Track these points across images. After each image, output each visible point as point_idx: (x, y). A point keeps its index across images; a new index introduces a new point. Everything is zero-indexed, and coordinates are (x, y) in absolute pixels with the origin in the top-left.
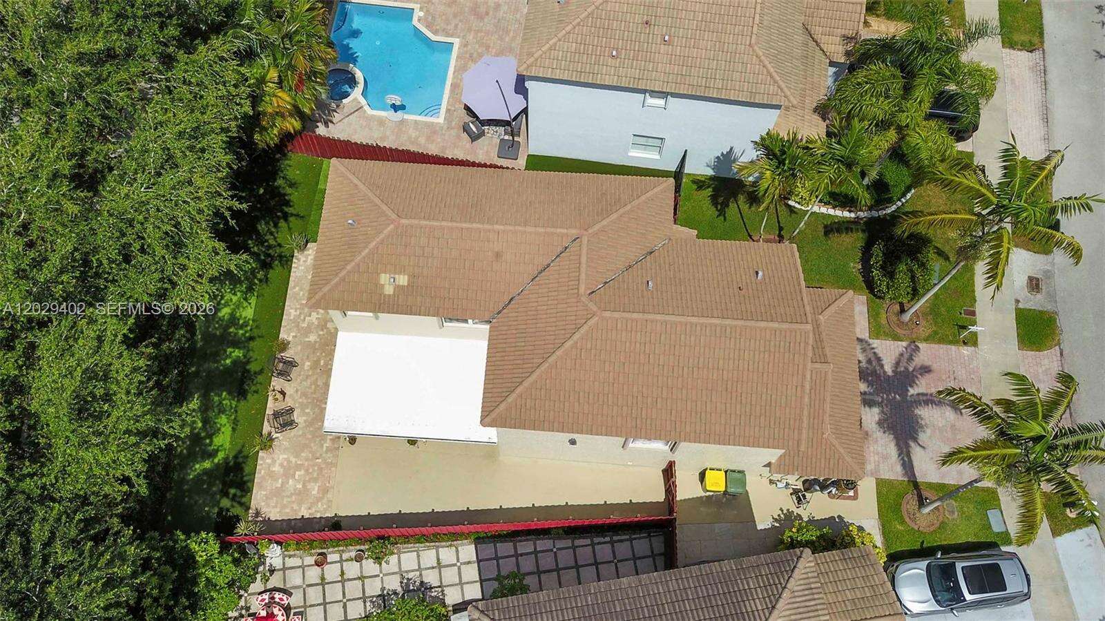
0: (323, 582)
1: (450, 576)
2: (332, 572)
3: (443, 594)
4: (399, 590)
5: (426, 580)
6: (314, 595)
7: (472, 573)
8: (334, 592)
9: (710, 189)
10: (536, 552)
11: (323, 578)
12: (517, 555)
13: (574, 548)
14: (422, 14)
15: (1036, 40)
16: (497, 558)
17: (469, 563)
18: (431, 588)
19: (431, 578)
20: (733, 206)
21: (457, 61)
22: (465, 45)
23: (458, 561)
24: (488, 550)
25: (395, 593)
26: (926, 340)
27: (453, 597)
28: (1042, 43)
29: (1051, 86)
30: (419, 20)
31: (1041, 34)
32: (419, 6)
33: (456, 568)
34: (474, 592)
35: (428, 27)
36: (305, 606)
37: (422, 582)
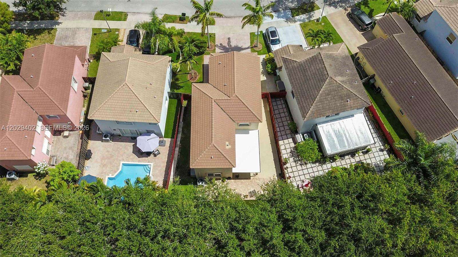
0: (294, 177)
1: (287, 146)
2: (291, 175)
3: (292, 147)
4: (293, 158)
5: (290, 152)
6: (298, 179)
7: (286, 141)
8: (296, 174)
9: (174, 90)
10: (279, 127)
11: (293, 177)
12: (280, 131)
13: (276, 118)
14: (110, 175)
15: (124, 14)
16: (282, 136)
17: (284, 142)
18: (291, 150)
19: (289, 151)
20: (179, 85)
21: (130, 162)
22: (123, 160)
23: (283, 145)
24: (280, 138)
25: (294, 159)
26: (215, 43)
27: (293, 145)
28: (125, 12)
29: (138, 11)
30: (113, 175)
31: (122, 12)
32: (107, 176)
33: (285, 145)
34: (291, 140)
35: (116, 172)
36: (301, 180)
37: (290, 153)
